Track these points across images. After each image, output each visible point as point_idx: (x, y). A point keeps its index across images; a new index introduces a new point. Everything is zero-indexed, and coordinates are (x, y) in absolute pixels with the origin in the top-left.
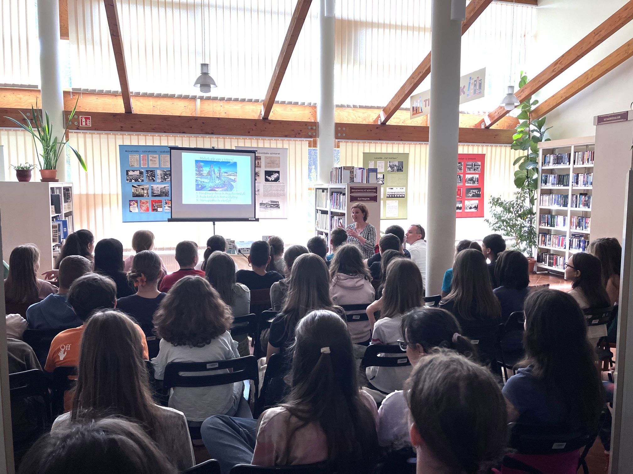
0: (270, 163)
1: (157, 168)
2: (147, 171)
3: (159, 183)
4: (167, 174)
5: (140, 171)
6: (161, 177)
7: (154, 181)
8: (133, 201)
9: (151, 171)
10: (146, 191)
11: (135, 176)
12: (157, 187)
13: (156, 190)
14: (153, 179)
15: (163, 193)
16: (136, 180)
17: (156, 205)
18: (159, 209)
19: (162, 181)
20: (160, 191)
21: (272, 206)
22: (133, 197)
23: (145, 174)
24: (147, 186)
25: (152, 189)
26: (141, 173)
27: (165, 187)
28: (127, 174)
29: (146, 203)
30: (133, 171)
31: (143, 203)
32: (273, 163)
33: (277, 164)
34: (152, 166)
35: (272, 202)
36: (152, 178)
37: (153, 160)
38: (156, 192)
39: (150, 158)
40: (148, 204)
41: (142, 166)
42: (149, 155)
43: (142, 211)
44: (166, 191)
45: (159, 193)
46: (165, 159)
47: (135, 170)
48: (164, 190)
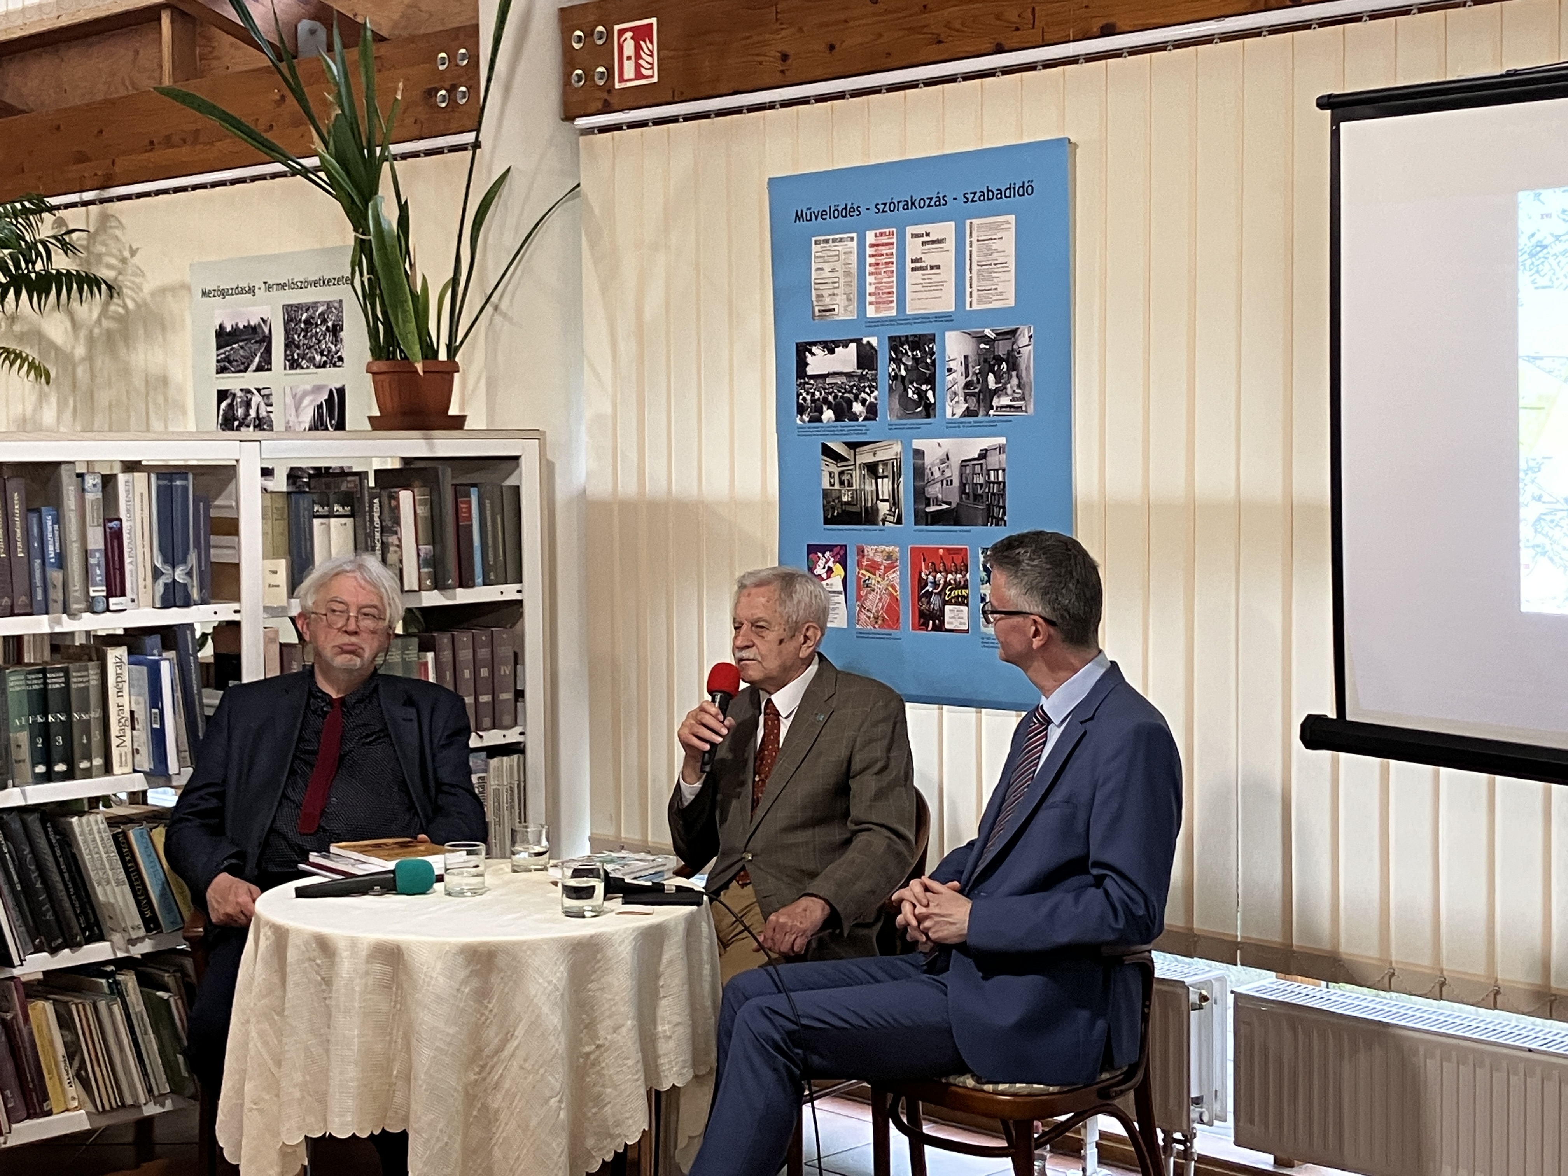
1: (946, 319)
2: (895, 343)
3: (953, 429)
4: (999, 360)
6: (962, 381)
7: (929, 410)
8: (823, 549)
9: (918, 342)
10: (885, 486)
11: (839, 380)
12: (941, 453)
13: (937, 474)
14: (923, 397)
15: (977, 497)
16: (843, 412)
17: (936, 584)
18: (952, 617)
19: (969, 413)
20: (956, 482)
22: (827, 521)
23: (885, 368)
24: (890, 451)
25: (919, 472)
26: (867, 357)
27: (984, 454)
28: (802, 364)
29: (888, 569)
30: (830, 347)
31: (873, 567)
36: (918, 391)
37: (928, 260)
38: (934, 491)
39: (914, 248)
40: (894, 576)
41: (871, 312)
42: (910, 230)
43: (865, 623)
44: (989, 483)
45: (955, 500)
46: (991, 251)
47: (837, 343)
48: (980, 480)
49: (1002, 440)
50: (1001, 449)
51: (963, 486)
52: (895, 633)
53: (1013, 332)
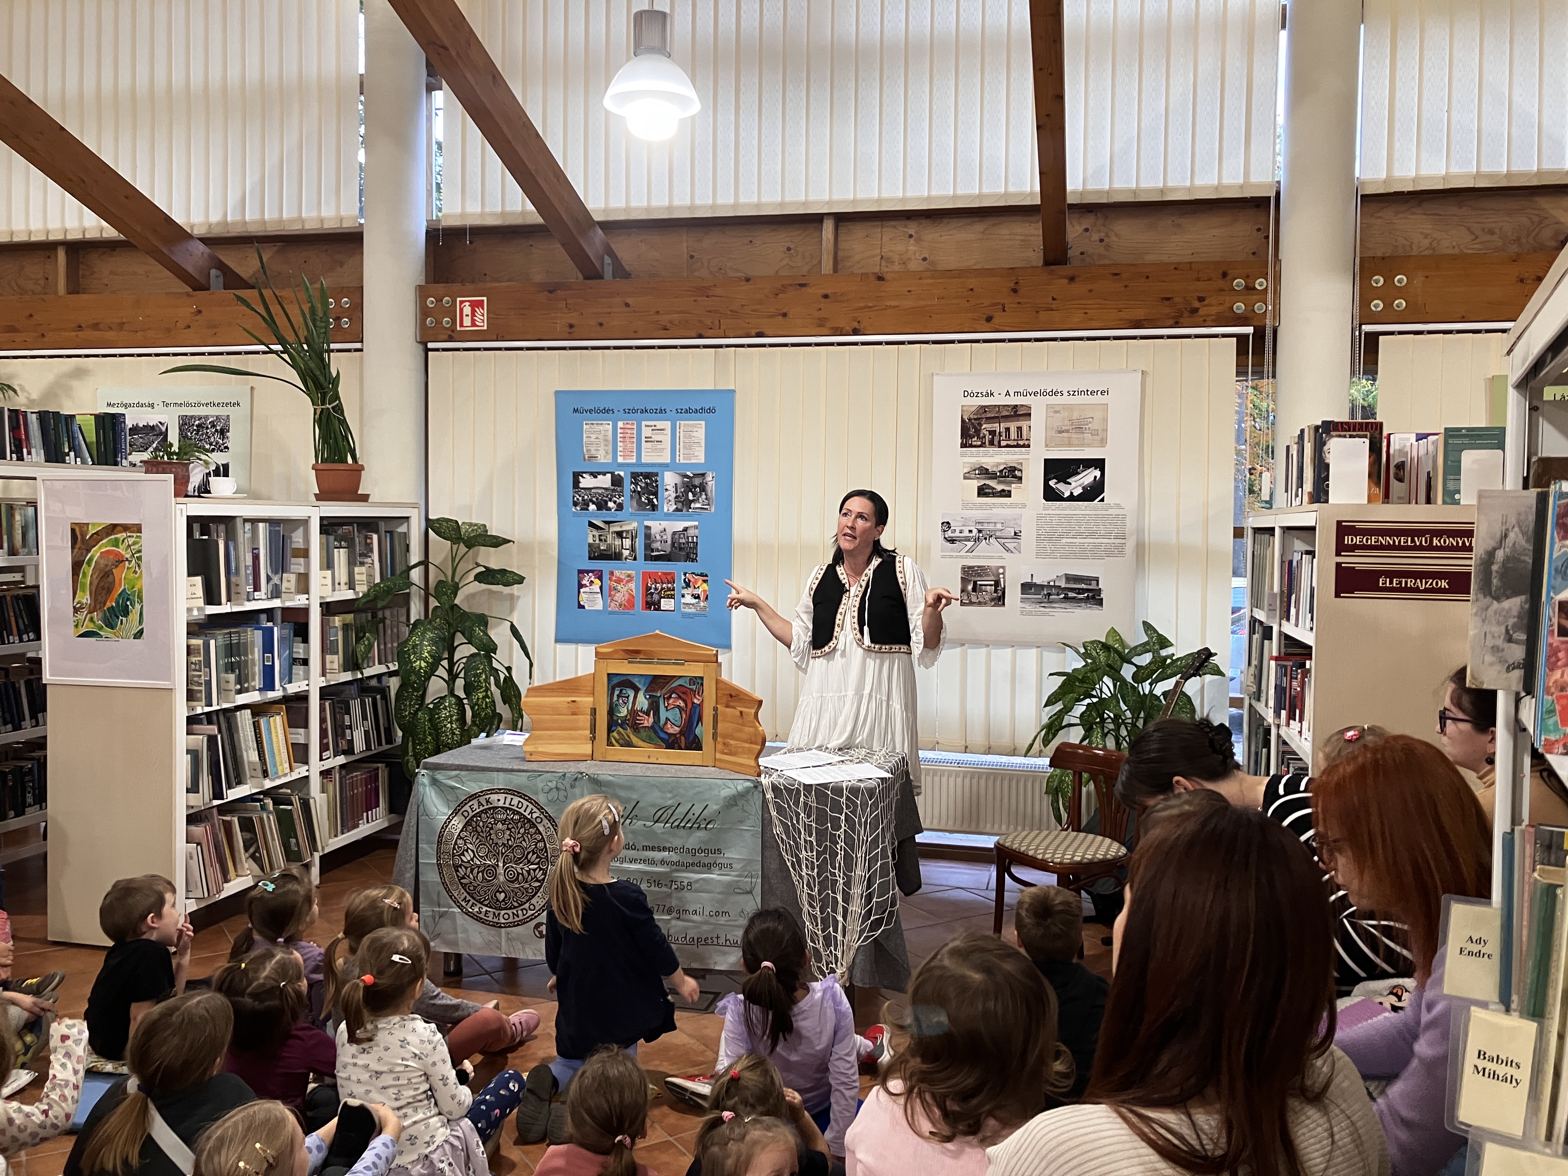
0: (1067, 431)
1: (666, 466)
2: (635, 476)
3: (668, 517)
4: (695, 487)
5: (612, 474)
6: (674, 495)
7: (654, 508)
8: (588, 572)
9: (647, 476)
10: (627, 543)
11: (600, 491)
12: (661, 528)
13: (658, 537)
14: (650, 501)
15: (681, 549)
16: (602, 506)
17: (656, 589)
18: (666, 604)
19: (677, 510)
20: (669, 542)
21: (1071, 594)
22: (590, 558)
23: (628, 486)
24: (632, 526)
25: (648, 536)
26: (617, 481)
27: (686, 529)
28: (576, 484)
29: (628, 582)
30: (594, 475)
31: (619, 581)
32: (1079, 429)
33: (1095, 433)
34: (651, 457)
35: (1069, 578)
36: (648, 499)
37: (655, 438)
38: (656, 545)
39: (646, 432)
40: (632, 585)
41: (620, 460)
42: (644, 423)
43: (613, 607)
44: (688, 542)
45: (668, 550)
46: (691, 437)
47: (599, 473)
48: (683, 541)
49: (696, 523)
50: (696, 527)
51: (673, 544)
52: (631, 612)
53: (703, 475)
